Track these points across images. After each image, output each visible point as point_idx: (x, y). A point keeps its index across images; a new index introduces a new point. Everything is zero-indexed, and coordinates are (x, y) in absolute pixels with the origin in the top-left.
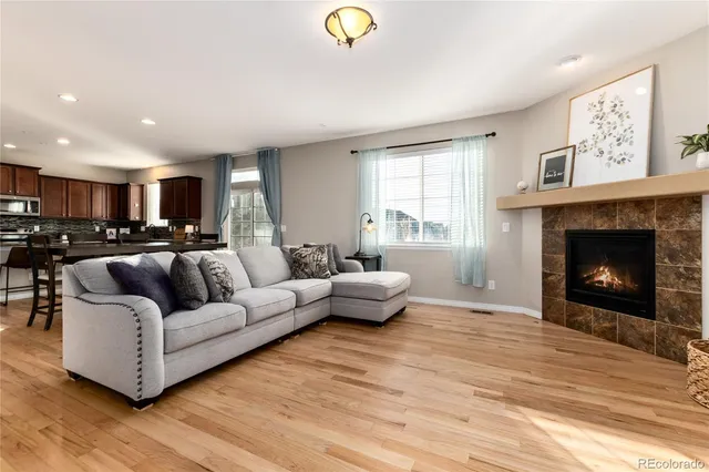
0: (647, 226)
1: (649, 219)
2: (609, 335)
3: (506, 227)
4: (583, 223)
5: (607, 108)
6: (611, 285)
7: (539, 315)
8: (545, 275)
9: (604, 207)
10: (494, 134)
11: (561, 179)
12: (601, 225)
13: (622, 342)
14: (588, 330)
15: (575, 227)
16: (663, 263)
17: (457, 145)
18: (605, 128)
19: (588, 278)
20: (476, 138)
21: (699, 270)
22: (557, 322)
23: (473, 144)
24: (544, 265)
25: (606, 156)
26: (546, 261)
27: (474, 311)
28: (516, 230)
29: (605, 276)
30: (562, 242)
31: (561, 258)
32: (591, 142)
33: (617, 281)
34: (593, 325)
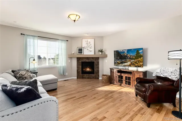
0: (93, 61)
1: (93, 60)
2: (88, 78)
3: (69, 61)
4: (84, 60)
5: (88, 42)
6: (89, 71)
7: (76, 78)
8: (77, 70)
9: (88, 58)
10: (68, 41)
11: (82, 53)
12: (87, 61)
13: (90, 78)
14: (85, 78)
15: (83, 61)
16: (95, 66)
17: (60, 41)
18: (88, 46)
19: (85, 70)
20: (64, 40)
21: (99, 67)
22: (80, 78)
23: (63, 42)
24: (77, 68)
25: (88, 50)
26: (78, 67)
27: (65, 80)
28: (71, 61)
29: (88, 69)
30: (81, 64)
31: (81, 67)
32: (86, 47)
33: (90, 70)
34: (86, 77)
